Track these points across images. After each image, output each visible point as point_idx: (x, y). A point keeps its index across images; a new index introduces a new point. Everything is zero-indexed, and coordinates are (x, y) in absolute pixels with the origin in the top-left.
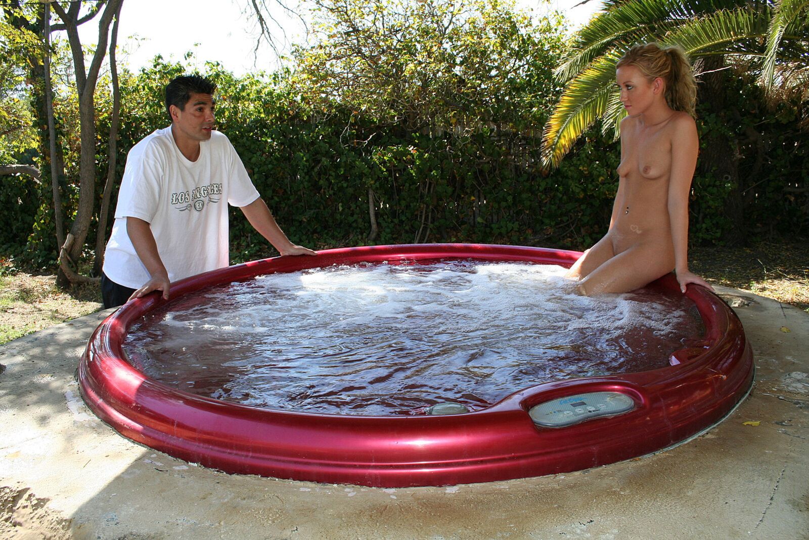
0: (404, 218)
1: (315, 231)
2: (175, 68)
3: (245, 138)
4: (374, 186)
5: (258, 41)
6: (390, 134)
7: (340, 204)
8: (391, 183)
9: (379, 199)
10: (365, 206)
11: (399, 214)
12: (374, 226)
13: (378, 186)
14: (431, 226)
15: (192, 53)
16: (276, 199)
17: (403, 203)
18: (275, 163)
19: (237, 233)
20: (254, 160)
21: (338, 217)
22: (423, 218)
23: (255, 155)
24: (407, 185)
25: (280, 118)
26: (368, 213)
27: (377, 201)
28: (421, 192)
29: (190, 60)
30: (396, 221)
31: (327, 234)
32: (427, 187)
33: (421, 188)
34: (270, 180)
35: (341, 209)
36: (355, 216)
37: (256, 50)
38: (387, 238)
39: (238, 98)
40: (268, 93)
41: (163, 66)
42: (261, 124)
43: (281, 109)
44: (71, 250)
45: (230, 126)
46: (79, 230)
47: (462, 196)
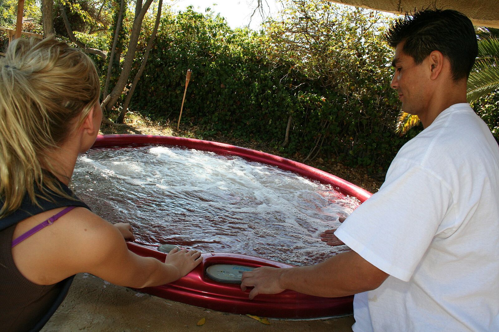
0: (306, 139)
1: (252, 132)
2: (199, 15)
3: (226, 66)
4: (293, 115)
5: (255, 11)
6: (313, 86)
7: (271, 120)
8: (304, 115)
9: (294, 123)
10: (284, 125)
11: (304, 135)
12: (286, 139)
13: (295, 115)
14: (321, 148)
15: (210, 9)
16: (235, 107)
17: (308, 129)
18: (240, 85)
19: (207, 120)
20: (228, 80)
21: (268, 127)
22: (318, 142)
23: (229, 78)
24: (313, 119)
25: (251, 60)
26: (285, 130)
27: (293, 124)
28: (321, 126)
29: (208, 12)
30: (301, 139)
31: (259, 135)
32: (325, 124)
33: (321, 124)
35: (270, 122)
36: (278, 130)
37: (252, 16)
38: (292, 148)
39: (229, 42)
40: (247, 43)
41: (192, 13)
42: (239, 60)
43: (253, 54)
44: (108, 104)
45: (220, 57)
46: (115, 94)
47: (345, 135)
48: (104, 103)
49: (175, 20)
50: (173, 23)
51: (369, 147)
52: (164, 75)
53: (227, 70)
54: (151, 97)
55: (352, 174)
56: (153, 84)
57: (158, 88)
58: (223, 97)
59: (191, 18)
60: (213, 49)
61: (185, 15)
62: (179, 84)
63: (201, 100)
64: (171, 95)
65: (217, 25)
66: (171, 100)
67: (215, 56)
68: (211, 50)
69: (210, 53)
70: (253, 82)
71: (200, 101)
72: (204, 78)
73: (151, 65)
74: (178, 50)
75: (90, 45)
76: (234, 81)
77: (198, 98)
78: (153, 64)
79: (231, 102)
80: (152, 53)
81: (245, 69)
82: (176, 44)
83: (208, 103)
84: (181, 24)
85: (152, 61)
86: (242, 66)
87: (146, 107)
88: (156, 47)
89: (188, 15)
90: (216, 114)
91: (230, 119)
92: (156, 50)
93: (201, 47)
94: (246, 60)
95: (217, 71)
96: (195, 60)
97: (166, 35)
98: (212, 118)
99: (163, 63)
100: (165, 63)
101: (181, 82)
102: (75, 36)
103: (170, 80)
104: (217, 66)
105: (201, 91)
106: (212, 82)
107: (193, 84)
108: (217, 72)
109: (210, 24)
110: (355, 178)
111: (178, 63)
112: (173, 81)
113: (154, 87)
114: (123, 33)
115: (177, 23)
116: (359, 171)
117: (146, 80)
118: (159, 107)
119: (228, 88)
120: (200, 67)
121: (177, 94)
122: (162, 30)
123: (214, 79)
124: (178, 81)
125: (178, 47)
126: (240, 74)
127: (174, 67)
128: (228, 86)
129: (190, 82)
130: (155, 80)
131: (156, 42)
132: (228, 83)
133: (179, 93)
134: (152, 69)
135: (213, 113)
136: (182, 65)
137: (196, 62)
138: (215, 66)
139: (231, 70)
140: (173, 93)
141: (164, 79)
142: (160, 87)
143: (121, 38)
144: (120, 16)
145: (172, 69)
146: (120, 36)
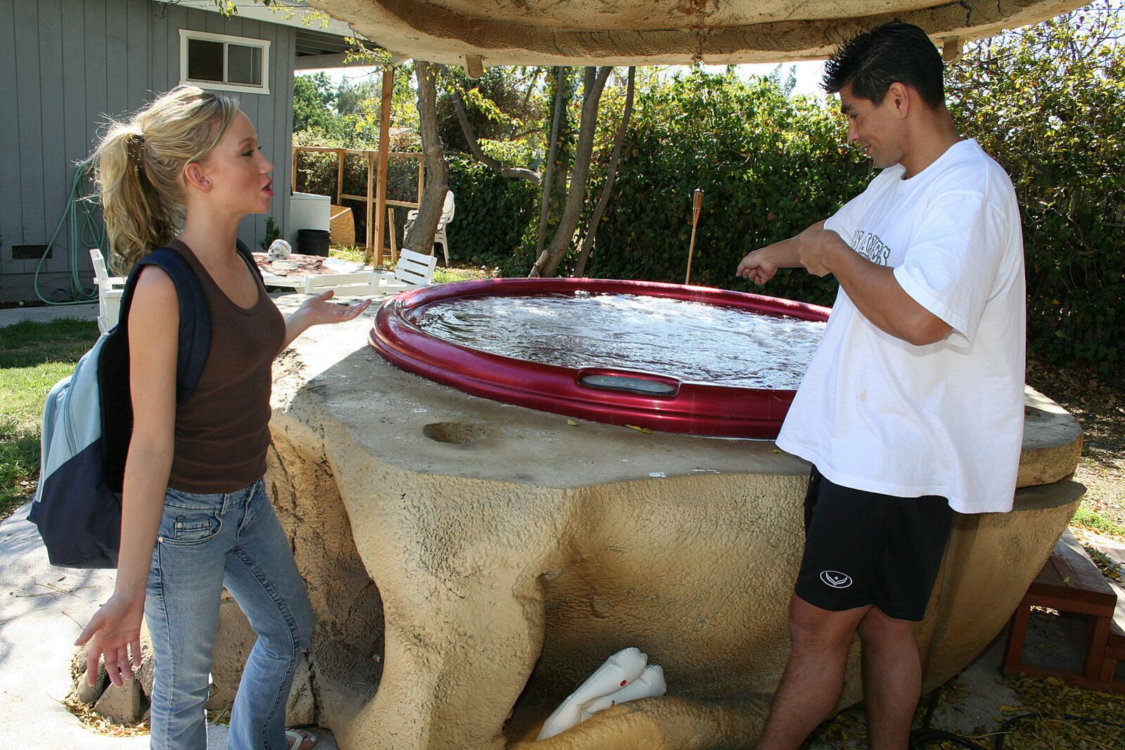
2: (715, 79)
3: (778, 176)
18: (807, 211)
20: (781, 203)
23: (785, 198)
25: (829, 158)
39: (783, 125)
40: (814, 123)
41: (700, 75)
42: (806, 160)
43: (832, 146)
44: (543, 268)
45: (764, 159)
46: (556, 248)
47: (1042, 297)
48: (538, 267)
49: (668, 95)
50: (664, 100)
51: (1100, 319)
52: (654, 206)
53: (779, 182)
54: (632, 252)
55: (1062, 380)
56: (634, 227)
57: (643, 233)
59: (698, 88)
60: (748, 143)
61: (688, 81)
62: (684, 223)
63: (730, 250)
64: (671, 245)
65: (754, 94)
66: (671, 255)
67: (755, 157)
68: (744, 147)
69: (743, 153)
70: (835, 203)
72: (733, 203)
73: (628, 188)
74: (679, 153)
75: (509, 163)
76: (793, 204)
77: (723, 246)
78: (633, 187)
80: (628, 166)
81: (816, 178)
82: (673, 141)
84: (680, 100)
85: (628, 181)
86: (812, 172)
87: (622, 273)
88: (635, 153)
89: (693, 81)
91: (792, 284)
92: (637, 157)
93: (723, 143)
94: (818, 158)
95: (759, 187)
97: (653, 126)
99: (651, 182)
100: (655, 182)
101: (687, 217)
102: (482, 148)
103: (666, 215)
105: (728, 231)
106: (749, 211)
107: (712, 219)
108: (759, 190)
109: (739, 93)
110: (1067, 389)
111: (681, 180)
112: (673, 216)
113: (636, 233)
114: (568, 131)
115: (673, 99)
116: (1080, 375)
117: (620, 220)
119: (783, 220)
120: (723, 184)
121: (679, 242)
122: (644, 118)
123: (754, 205)
124: (680, 216)
125: (677, 147)
126: (807, 189)
127: (673, 188)
128: (781, 216)
129: (701, 215)
130: (638, 218)
131: (636, 143)
132: (782, 209)
133: (685, 240)
134: (629, 197)
136: (689, 182)
137: (716, 172)
138: (753, 178)
139: (787, 183)
140: (674, 241)
141: (654, 214)
142: (646, 231)
143: (565, 143)
144: (558, 100)
145: (669, 192)
146: (562, 138)
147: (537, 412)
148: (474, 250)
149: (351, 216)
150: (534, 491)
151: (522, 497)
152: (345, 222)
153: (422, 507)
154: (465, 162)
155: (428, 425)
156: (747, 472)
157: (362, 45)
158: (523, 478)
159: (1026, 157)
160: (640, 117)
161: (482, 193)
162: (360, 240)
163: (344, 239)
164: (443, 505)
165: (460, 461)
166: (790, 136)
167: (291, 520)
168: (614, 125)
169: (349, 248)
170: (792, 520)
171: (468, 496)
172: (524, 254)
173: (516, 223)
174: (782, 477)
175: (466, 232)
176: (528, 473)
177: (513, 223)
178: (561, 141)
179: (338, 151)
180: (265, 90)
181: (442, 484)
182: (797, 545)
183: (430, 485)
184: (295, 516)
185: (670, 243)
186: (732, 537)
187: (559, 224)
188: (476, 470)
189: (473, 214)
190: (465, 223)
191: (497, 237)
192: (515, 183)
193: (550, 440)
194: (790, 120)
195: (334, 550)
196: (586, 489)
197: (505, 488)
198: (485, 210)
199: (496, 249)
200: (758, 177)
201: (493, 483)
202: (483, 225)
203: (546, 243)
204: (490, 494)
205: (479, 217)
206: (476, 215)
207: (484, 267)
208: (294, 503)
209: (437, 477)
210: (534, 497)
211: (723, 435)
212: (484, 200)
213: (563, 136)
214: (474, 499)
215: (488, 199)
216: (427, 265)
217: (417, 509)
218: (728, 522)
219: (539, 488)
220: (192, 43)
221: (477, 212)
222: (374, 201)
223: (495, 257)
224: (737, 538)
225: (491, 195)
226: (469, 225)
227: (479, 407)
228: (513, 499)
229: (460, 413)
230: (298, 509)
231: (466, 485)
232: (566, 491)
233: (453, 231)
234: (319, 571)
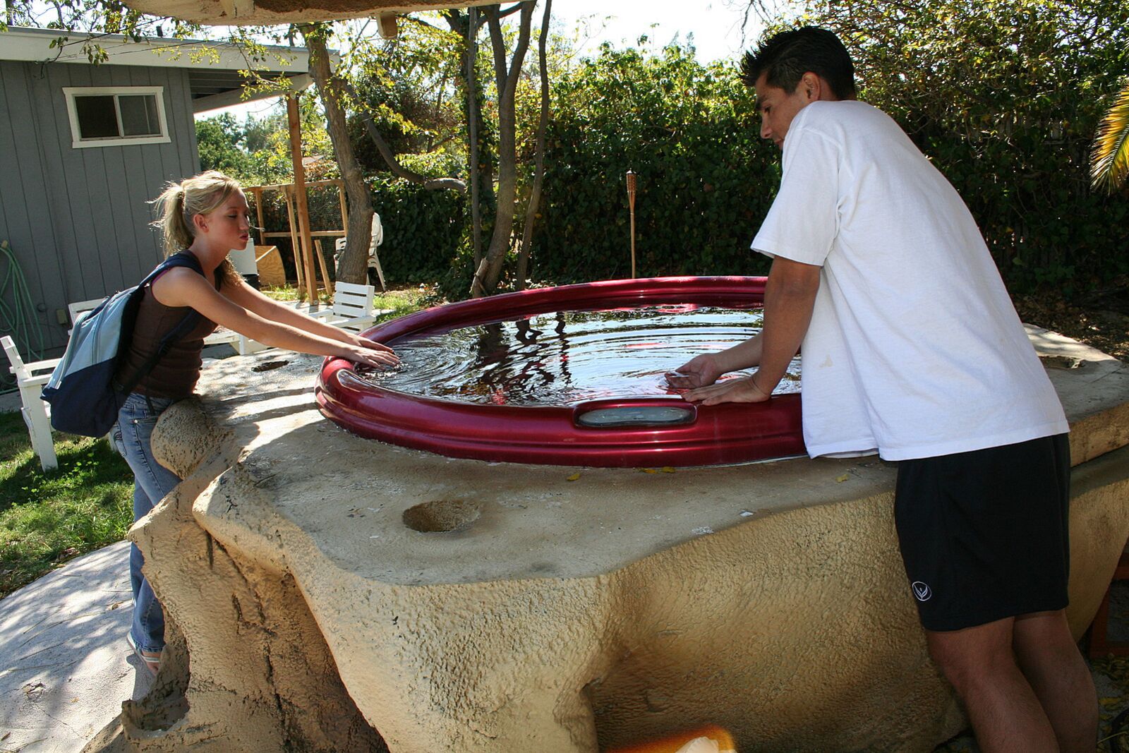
2: (627, 56)
3: (707, 145)
5: (746, 13)
15: (646, 37)
16: (743, 224)
18: (743, 177)
20: (716, 173)
23: (718, 167)
29: (646, 45)
34: (734, 200)
37: (743, 26)
39: (702, 93)
40: (735, 86)
41: (612, 55)
42: (732, 125)
44: (484, 278)
45: (689, 130)
46: (494, 255)
47: (994, 226)
48: (479, 278)
49: (581, 81)
50: (579, 86)
51: (1055, 239)
53: (710, 152)
54: (571, 245)
55: (1029, 308)
56: (569, 220)
57: (580, 224)
58: (714, 209)
59: (611, 68)
60: (671, 117)
61: (600, 63)
62: (619, 207)
63: (670, 227)
64: (610, 233)
65: (669, 66)
66: (611, 243)
67: (681, 129)
68: (668, 121)
69: (668, 127)
70: (769, 164)
71: (668, 229)
72: (666, 180)
73: (556, 181)
74: (603, 138)
75: (433, 174)
76: (728, 171)
77: (663, 226)
78: (560, 180)
79: (733, 216)
80: (554, 158)
81: (746, 141)
82: (594, 127)
83: (686, 229)
84: (595, 84)
85: (555, 175)
86: (740, 137)
88: (557, 144)
89: (606, 62)
90: (708, 248)
92: (560, 149)
93: (645, 120)
94: (745, 121)
95: (690, 160)
96: (640, 148)
97: (571, 114)
98: (700, 259)
99: (579, 171)
100: (582, 171)
101: (622, 201)
102: (401, 163)
103: (600, 203)
104: (687, 149)
106: (684, 185)
107: (648, 199)
108: (690, 163)
109: (653, 67)
110: (1036, 316)
111: (610, 164)
112: (606, 203)
113: (572, 225)
114: (487, 132)
115: (588, 84)
116: (1045, 299)
117: (554, 215)
118: (589, 262)
119: (719, 189)
120: (653, 162)
121: (619, 227)
122: (562, 107)
123: (688, 178)
124: (615, 201)
125: (600, 132)
126: (739, 154)
127: (602, 174)
128: (718, 186)
129: (636, 197)
130: (572, 210)
131: (557, 135)
132: (717, 178)
133: (623, 224)
134: (559, 190)
135: (701, 247)
136: (617, 165)
137: (643, 151)
138: (683, 151)
139: (718, 151)
140: (613, 227)
141: (587, 204)
142: (583, 222)
143: (485, 145)
144: (472, 102)
145: (599, 179)
146: (481, 141)
147: (533, 467)
148: (409, 269)
149: (277, 254)
150: (560, 584)
151: (546, 595)
152: (273, 261)
153: (423, 632)
154: (385, 181)
155: (408, 511)
156: (803, 506)
157: (258, 76)
158: (541, 568)
159: (958, 88)
160: (556, 108)
161: (408, 210)
162: (291, 277)
163: (274, 278)
164: (448, 624)
165: (458, 558)
166: (711, 103)
167: (262, 635)
168: (531, 119)
169: (282, 288)
170: (865, 552)
171: (477, 607)
172: (462, 265)
173: (448, 236)
174: (846, 504)
175: (398, 251)
176: (545, 559)
177: (445, 236)
178: (481, 143)
179: (253, 189)
180: (165, 138)
181: (442, 595)
182: (874, 579)
183: (427, 600)
184: (266, 630)
185: (609, 230)
186: (801, 588)
187: (492, 229)
188: (480, 568)
189: (402, 232)
190: (395, 242)
191: (432, 253)
192: (440, 194)
193: (559, 504)
194: (710, 87)
195: (319, 664)
196: (623, 570)
197: (523, 588)
198: (414, 226)
199: (431, 264)
200: (688, 150)
201: (507, 583)
202: (414, 242)
203: (484, 250)
204: (505, 599)
205: (409, 235)
206: (405, 233)
207: (422, 285)
208: (262, 615)
209: (434, 588)
210: (561, 593)
211: (758, 458)
212: (411, 217)
213: (481, 138)
214: (486, 610)
215: (415, 215)
216: (365, 296)
217: (416, 635)
218: (793, 571)
219: (566, 581)
220: (80, 101)
221: (405, 230)
222: (298, 235)
223: (431, 273)
224: (806, 588)
225: (417, 210)
226: (399, 244)
227: (464, 473)
228: (535, 601)
229: (442, 486)
230: (267, 622)
231: (472, 592)
232: (599, 578)
233: (385, 253)
234: (305, 691)
